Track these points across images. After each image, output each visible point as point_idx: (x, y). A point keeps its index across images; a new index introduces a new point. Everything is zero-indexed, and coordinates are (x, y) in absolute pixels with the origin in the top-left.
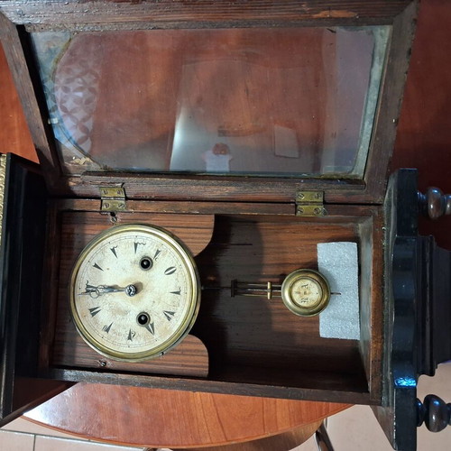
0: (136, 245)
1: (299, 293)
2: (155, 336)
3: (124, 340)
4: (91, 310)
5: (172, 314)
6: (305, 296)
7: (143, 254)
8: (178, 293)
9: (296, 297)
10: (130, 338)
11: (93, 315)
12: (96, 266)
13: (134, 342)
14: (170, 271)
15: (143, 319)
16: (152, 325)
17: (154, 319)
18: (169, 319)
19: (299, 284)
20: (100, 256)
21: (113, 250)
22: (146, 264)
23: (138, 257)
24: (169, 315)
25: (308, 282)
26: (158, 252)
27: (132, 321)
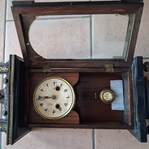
0: (54, 83)
1: (105, 96)
2: (62, 112)
3: (52, 113)
4: (41, 104)
5: (67, 104)
6: (107, 97)
7: (57, 86)
8: (68, 97)
9: (105, 98)
10: (53, 113)
11: (41, 106)
12: (42, 90)
13: (55, 114)
14: (66, 91)
15: (58, 106)
16: (61, 108)
17: (61, 106)
18: (66, 106)
19: (105, 93)
20: (43, 87)
21: (47, 85)
22: (58, 89)
23: (55, 86)
24: (66, 105)
25: (108, 93)
26: (61, 85)
27: (54, 107)
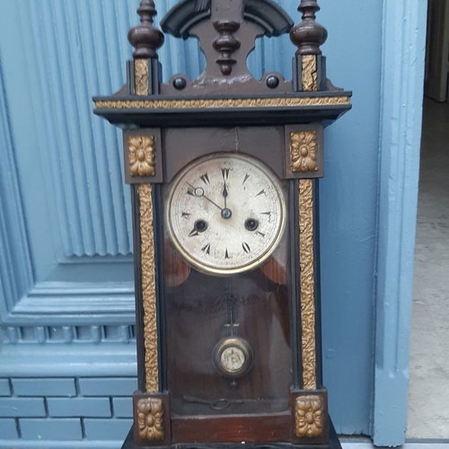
0: (268, 213)
1: (233, 353)
2: (187, 238)
3: (181, 210)
4: (206, 176)
5: (208, 252)
6: (230, 359)
7: (260, 221)
8: (227, 256)
9: (228, 351)
10: (184, 214)
11: (202, 178)
12: (247, 176)
13: (181, 219)
14: (246, 248)
15: (201, 226)
16: (196, 234)
17: (202, 235)
18: (204, 249)
19: (240, 353)
20: (256, 180)
21: (262, 192)
22: (251, 225)
23: (257, 216)
24: (207, 249)
25: (243, 361)
26: (263, 235)
27: (199, 214)
